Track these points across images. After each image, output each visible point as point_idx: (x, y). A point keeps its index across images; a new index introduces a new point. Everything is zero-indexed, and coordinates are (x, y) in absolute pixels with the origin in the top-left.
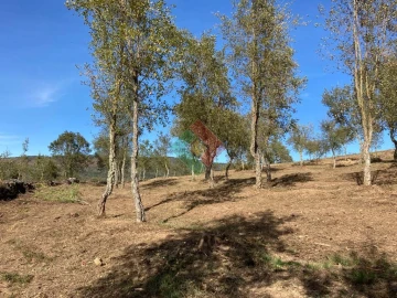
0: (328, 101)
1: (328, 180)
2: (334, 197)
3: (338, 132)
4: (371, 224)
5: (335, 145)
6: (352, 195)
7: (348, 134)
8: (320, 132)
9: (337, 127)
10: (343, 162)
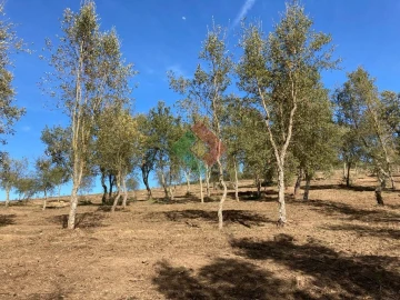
0: (48, 139)
1: (32, 224)
2: (32, 243)
3: (54, 172)
4: (63, 271)
5: (48, 186)
6: (53, 240)
7: (64, 175)
8: (35, 170)
9: (53, 166)
10: (54, 204)
